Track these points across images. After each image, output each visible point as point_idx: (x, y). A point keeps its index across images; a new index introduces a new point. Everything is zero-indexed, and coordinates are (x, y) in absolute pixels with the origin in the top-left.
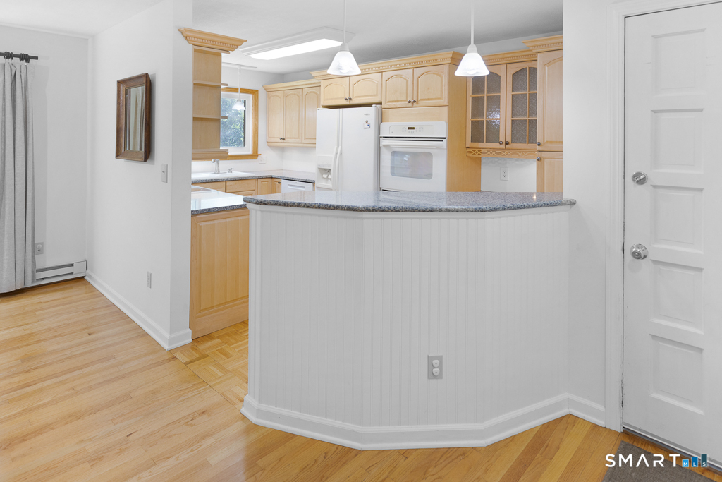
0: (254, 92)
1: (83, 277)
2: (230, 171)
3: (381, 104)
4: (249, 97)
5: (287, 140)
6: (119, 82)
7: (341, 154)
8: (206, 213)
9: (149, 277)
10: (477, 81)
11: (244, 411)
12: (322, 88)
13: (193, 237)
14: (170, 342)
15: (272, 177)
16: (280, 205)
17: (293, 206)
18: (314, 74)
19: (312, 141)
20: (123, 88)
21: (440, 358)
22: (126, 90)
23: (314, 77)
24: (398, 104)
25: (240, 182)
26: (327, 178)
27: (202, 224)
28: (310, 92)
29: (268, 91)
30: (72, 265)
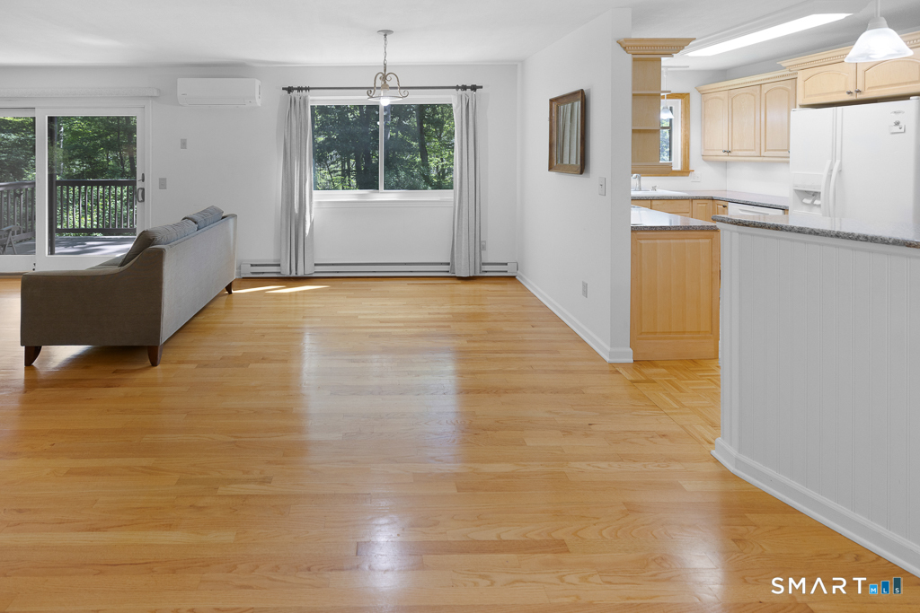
0: (684, 97)
1: (514, 277)
2: (654, 189)
4: (677, 104)
5: (733, 153)
6: (551, 101)
7: (840, 171)
8: (646, 231)
9: (585, 286)
11: (713, 452)
12: (800, 82)
13: (633, 254)
14: (611, 355)
15: (712, 199)
16: (769, 228)
17: (790, 231)
18: (785, 64)
19: (785, 154)
20: (554, 105)
22: (558, 107)
23: (785, 68)
25: (669, 202)
26: (812, 204)
27: (643, 242)
28: (775, 89)
29: (703, 93)
30: (506, 264)
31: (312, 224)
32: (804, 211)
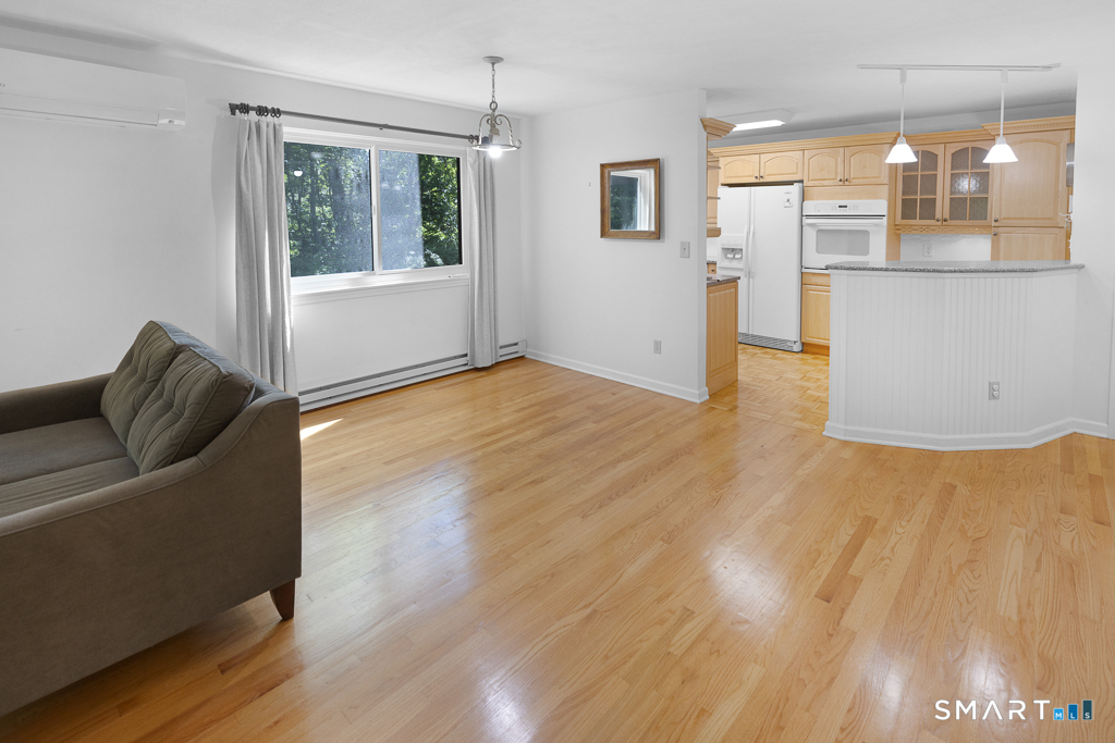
1: (524, 357)
3: (802, 181)
6: (603, 166)
7: (754, 234)
9: (657, 344)
10: (907, 166)
12: (722, 165)
14: (700, 396)
20: (607, 171)
21: (998, 384)
24: (825, 183)
31: (292, 330)
32: (726, 264)
